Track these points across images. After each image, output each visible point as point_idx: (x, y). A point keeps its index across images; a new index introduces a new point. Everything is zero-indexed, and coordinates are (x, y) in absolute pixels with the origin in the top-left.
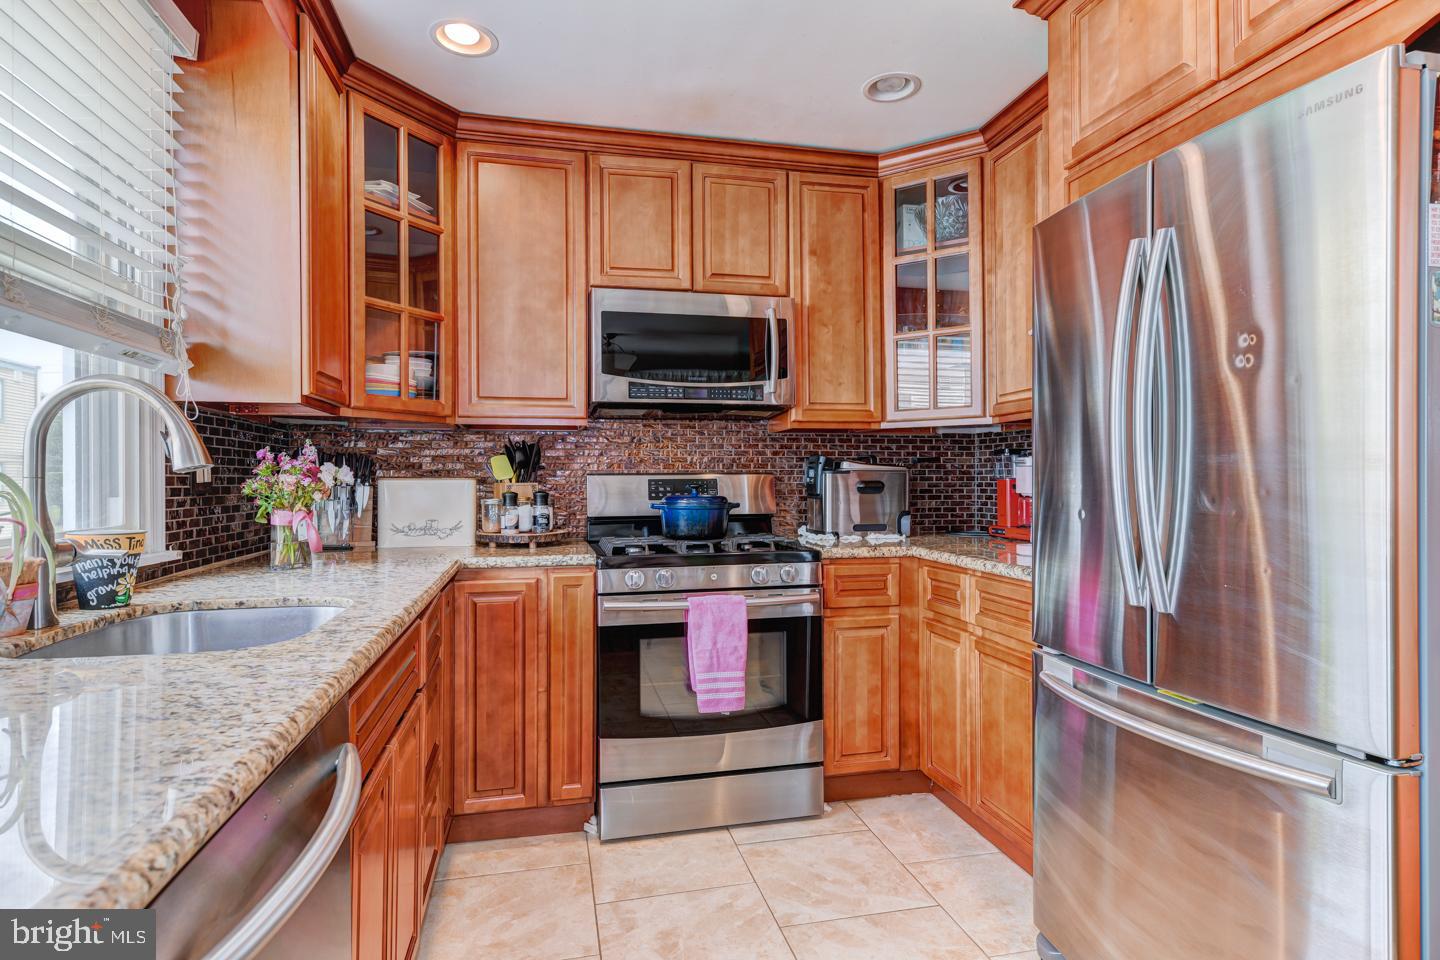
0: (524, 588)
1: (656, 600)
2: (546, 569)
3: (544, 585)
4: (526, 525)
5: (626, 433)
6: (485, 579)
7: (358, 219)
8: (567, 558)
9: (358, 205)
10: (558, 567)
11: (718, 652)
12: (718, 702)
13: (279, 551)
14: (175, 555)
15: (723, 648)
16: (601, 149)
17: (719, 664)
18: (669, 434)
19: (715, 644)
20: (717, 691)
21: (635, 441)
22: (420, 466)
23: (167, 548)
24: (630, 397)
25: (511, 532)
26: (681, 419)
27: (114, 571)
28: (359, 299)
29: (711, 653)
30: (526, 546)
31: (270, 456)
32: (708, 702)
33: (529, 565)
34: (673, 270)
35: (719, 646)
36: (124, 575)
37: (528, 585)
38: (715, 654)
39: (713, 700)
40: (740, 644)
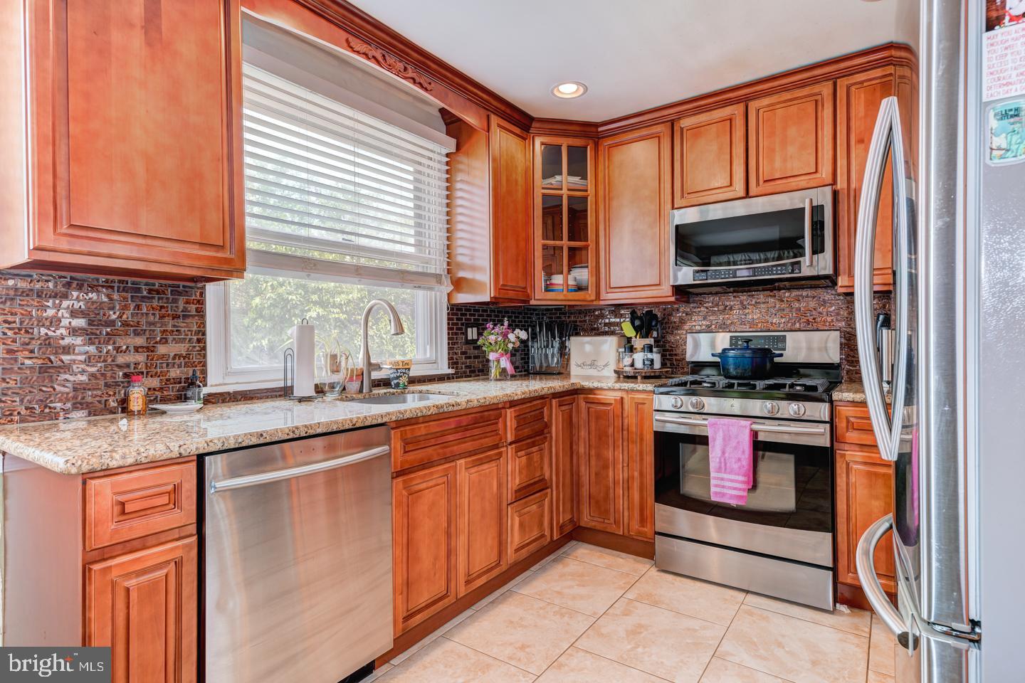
0: (613, 402)
1: (691, 418)
2: (627, 391)
3: (626, 401)
4: (639, 365)
5: (720, 303)
6: (595, 394)
7: (538, 201)
8: (637, 386)
9: (539, 193)
10: (632, 391)
11: (725, 459)
12: (723, 495)
13: (494, 372)
14: (451, 371)
15: (729, 458)
16: (682, 115)
17: (726, 469)
18: (753, 302)
19: (723, 453)
20: (723, 487)
21: (727, 308)
22: (598, 330)
23: (449, 368)
24: (694, 280)
25: (628, 369)
26: (764, 290)
27: (398, 375)
28: (539, 242)
29: (720, 460)
30: (635, 377)
31: (491, 326)
32: (716, 493)
33: (616, 388)
34: (731, 185)
35: (727, 455)
36: (401, 376)
37: (615, 400)
38: (723, 460)
39: (720, 493)
40: (743, 457)
